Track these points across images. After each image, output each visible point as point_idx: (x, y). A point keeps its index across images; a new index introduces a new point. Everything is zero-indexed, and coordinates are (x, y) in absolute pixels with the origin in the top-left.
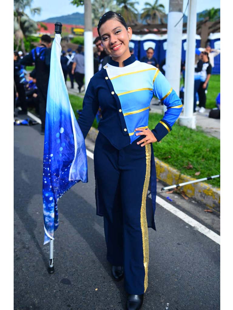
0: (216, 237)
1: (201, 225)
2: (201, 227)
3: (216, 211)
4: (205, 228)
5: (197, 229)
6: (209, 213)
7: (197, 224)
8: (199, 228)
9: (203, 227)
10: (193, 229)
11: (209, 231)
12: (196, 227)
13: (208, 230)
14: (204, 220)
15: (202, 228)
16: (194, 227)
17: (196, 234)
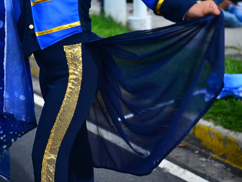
0: (195, 179)
1: (172, 164)
2: (172, 167)
3: (190, 145)
4: (179, 168)
5: (168, 171)
6: (181, 149)
7: (167, 164)
8: (170, 169)
9: (176, 167)
10: (163, 172)
11: (184, 171)
12: (166, 168)
13: (182, 170)
14: (176, 158)
15: (174, 168)
16: (164, 168)
17: (166, 177)
